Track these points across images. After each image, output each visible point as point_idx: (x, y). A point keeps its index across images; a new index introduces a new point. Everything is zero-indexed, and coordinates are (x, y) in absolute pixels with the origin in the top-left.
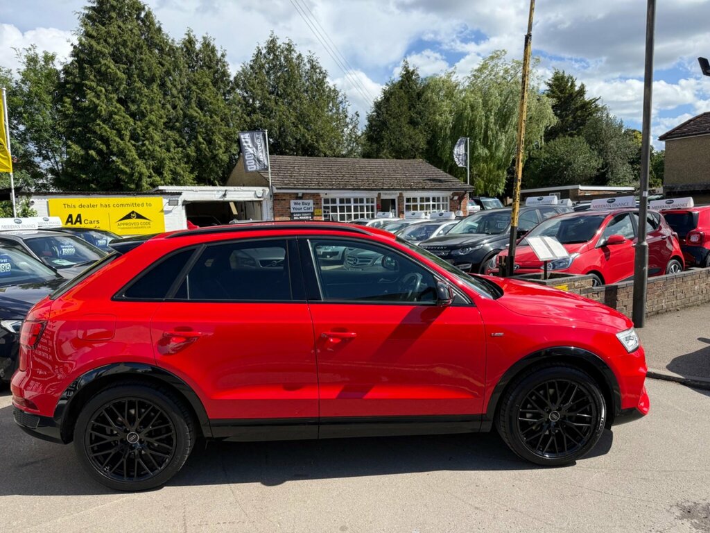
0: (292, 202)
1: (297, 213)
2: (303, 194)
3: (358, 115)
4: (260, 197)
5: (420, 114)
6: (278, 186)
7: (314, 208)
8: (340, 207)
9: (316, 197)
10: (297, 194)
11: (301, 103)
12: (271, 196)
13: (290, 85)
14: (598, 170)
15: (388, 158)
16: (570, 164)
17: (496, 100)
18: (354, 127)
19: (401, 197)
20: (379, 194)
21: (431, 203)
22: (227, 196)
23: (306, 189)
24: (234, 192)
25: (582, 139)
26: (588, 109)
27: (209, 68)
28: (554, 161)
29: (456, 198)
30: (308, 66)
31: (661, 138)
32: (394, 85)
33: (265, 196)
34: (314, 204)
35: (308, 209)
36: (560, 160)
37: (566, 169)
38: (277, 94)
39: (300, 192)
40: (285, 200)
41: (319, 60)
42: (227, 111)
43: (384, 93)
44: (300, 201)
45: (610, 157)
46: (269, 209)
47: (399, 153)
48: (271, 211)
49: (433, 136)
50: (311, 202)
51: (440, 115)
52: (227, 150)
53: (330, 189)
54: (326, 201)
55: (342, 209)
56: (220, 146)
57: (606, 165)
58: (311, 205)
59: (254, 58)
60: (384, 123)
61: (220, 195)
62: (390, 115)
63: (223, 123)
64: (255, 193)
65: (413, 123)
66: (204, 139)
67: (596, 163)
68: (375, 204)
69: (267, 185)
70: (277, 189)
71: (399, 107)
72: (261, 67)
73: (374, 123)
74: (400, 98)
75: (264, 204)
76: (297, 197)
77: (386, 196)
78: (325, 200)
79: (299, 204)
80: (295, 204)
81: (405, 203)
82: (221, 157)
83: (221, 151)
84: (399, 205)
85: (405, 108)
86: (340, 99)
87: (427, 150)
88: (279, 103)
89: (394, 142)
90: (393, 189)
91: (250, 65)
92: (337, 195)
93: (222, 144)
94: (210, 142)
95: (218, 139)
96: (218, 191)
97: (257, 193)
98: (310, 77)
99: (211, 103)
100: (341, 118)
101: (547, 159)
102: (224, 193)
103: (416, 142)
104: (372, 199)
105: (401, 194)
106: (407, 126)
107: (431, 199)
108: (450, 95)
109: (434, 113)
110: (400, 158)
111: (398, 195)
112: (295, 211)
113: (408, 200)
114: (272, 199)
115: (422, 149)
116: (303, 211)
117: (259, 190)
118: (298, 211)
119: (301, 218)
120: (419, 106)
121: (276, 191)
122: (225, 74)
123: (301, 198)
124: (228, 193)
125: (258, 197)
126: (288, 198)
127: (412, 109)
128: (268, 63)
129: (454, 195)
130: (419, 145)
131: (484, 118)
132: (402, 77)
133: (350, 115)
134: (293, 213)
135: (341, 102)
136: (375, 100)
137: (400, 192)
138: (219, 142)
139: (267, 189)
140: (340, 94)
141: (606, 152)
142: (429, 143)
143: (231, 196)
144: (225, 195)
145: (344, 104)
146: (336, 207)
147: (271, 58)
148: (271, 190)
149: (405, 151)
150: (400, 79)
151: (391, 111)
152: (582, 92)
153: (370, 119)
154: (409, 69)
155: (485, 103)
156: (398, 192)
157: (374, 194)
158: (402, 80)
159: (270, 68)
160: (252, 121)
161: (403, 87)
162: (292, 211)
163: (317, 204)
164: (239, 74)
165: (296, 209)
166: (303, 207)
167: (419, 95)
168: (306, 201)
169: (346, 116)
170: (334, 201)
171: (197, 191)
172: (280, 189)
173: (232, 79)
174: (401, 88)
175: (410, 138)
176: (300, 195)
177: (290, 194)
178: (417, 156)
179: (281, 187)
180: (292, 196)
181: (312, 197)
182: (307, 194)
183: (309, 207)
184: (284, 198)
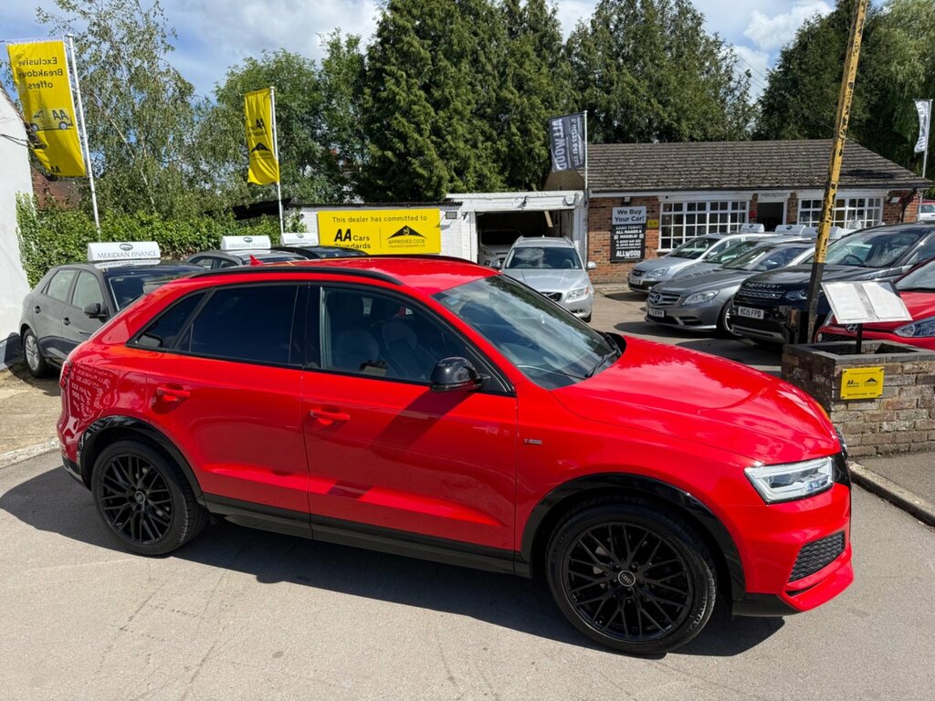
0: (615, 210)
1: (621, 225)
2: (632, 198)
3: (749, 75)
4: (571, 205)
7: (648, 218)
8: (687, 216)
9: (652, 204)
10: (623, 198)
12: (586, 203)
15: (795, 138)
18: (743, 94)
19: (793, 199)
20: (755, 196)
21: (847, 208)
22: (527, 204)
23: (639, 191)
24: (538, 199)
27: (536, 30)
29: (896, 200)
30: (676, 11)
32: (821, 21)
33: (577, 204)
34: (648, 212)
35: (638, 219)
38: (624, 56)
39: (627, 196)
40: (605, 207)
42: (550, 89)
43: (801, 36)
44: (627, 209)
46: (581, 220)
48: (585, 223)
49: (883, 98)
50: (644, 209)
53: (673, 190)
54: (668, 207)
55: (691, 219)
56: (537, 137)
58: (644, 214)
59: (598, 10)
61: (519, 204)
62: (806, 71)
64: (565, 199)
68: (747, 211)
69: (582, 188)
70: (593, 192)
73: (777, 84)
75: (576, 213)
76: (623, 203)
77: (766, 198)
78: (665, 205)
79: (626, 212)
80: (620, 212)
81: (800, 209)
82: (537, 151)
83: (538, 143)
84: (788, 211)
86: (723, 53)
87: (868, 121)
90: (778, 188)
91: (591, 22)
92: (685, 198)
93: (541, 134)
94: (525, 132)
95: (533, 128)
96: (517, 198)
97: (567, 200)
99: (531, 79)
100: (721, 82)
102: (523, 200)
104: (745, 203)
105: (793, 195)
107: (847, 202)
109: (888, 63)
110: (819, 138)
111: (789, 196)
112: (619, 223)
113: (806, 204)
114: (587, 206)
115: (860, 121)
116: (630, 222)
117: (570, 195)
118: (623, 223)
119: (626, 232)
121: (592, 196)
122: (555, 38)
123: (628, 204)
124: (529, 200)
125: (569, 205)
126: (610, 204)
129: (892, 195)
133: (735, 77)
134: (615, 226)
135: (725, 58)
136: (784, 50)
137: (792, 191)
138: (536, 132)
139: (581, 193)
140: (724, 46)
143: (535, 204)
144: (524, 203)
145: (729, 61)
146: (682, 216)
148: (587, 194)
151: (806, 64)
153: (773, 79)
156: (788, 192)
157: (747, 196)
158: (837, 13)
160: (584, 100)
161: (836, 25)
162: (614, 222)
163: (652, 212)
164: (574, 35)
165: (621, 220)
166: (629, 215)
168: (635, 208)
169: (730, 79)
170: (679, 207)
171: (490, 199)
172: (599, 192)
173: (564, 42)
176: (627, 200)
177: (613, 199)
179: (598, 189)
180: (617, 201)
181: (645, 203)
182: (638, 197)
183: (639, 216)
184: (604, 205)
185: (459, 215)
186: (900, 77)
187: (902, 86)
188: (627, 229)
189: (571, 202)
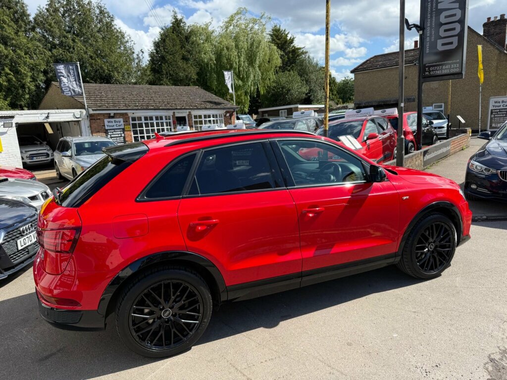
0: (106, 121)
1: (111, 129)
2: (115, 114)
3: (143, 52)
5: (189, 52)
6: (93, 108)
7: (124, 125)
8: (145, 123)
9: (125, 116)
10: (110, 114)
11: (97, 41)
12: (88, 116)
13: (85, 26)
14: (306, 94)
15: (167, 85)
16: (289, 90)
17: (245, 45)
18: (139, 62)
19: (190, 115)
20: (174, 113)
21: (212, 119)
23: (117, 110)
24: (56, 115)
25: (296, 73)
26: (296, 52)
27: (9, 8)
28: (279, 88)
29: (228, 115)
30: (98, 11)
31: (352, 72)
32: (167, 30)
33: (83, 117)
34: (124, 122)
35: (119, 126)
36: (283, 88)
37: (287, 93)
38: (74, 33)
39: (112, 113)
40: (100, 119)
41: (106, 7)
42: (30, 45)
43: (161, 36)
44: (113, 120)
45: (313, 85)
46: (87, 127)
47: (177, 81)
48: (89, 129)
49: (201, 69)
50: (121, 120)
51: (205, 54)
52: (34, 79)
53: (137, 110)
54: (134, 119)
55: (147, 125)
56: (27, 76)
57: (310, 90)
58: (122, 122)
59: (49, 3)
60: (163, 58)
61: (44, 117)
62: (167, 52)
63: (27, 56)
64: (74, 115)
65: (185, 59)
66: (10, 70)
67: (305, 89)
68: (171, 121)
69: (84, 108)
70: (93, 110)
71: (173, 46)
72: (56, 10)
73: (155, 58)
74: (173, 39)
75: (82, 123)
76: (109, 116)
77: (179, 114)
78: (132, 118)
79: (112, 122)
80: (109, 122)
81: (194, 120)
82: (29, 84)
83: (29, 79)
84: (189, 121)
85: (178, 47)
86: (126, 39)
87: (197, 79)
88: (76, 40)
89: (171, 72)
90: (184, 109)
91: (46, 9)
92: (142, 114)
93: (30, 74)
94: (17, 72)
95: (24, 69)
96: (41, 114)
97: (76, 115)
98: (101, 21)
99: (13, 39)
100: (128, 54)
101: (275, 87)
102: (46, 115)
103: (189, 73)
104: (169, 117)
105: (190, 112)
106: (181, 61)
107: (211, 116)
108: (208, 39)
109: (199, 53)
110: (178, 85)
111: (188, 113)
112: (109, 128)
113: (196, 117)
114: (89, 118)
115: (194, 79)
116: (115, 127)
117: (77, 112)
118: (111, 128)
119: (114, 133)
120: (188, 47)
121: (91, 112)
122: (24, 14)
123: (113, 117)
124: (50, 115)
125: (77, 118)
126: (103, 117)
127: (183, 48)
128: (63, 7)
129: (227, 112)
130: (191, 76)
131: (237, 57)
132: (173, 23)
133: (136, 52)
134: (107, 130)
135: (127, 42)
136: (154, 41)
137: (190, 111)
138: (25, 72)
139: (84, 111)
140: (126, 36)
141: (310, 82)
142: (198, 74)
143: (54, 117)
144: (47, 117)
145: (130, 43)
146: (142, 123)
147: (65, 3)
148: (87, 112)
149: (181, 80)
150: (171, 25)
151: (166, 49)
152: (292, 41)
153: (152, 55)
154: (178, 18)
155: (237, 46)
156: (188, 111)
157: (170, 113)
158: (173, 26)
159: (65, 12)
160: (53, 55)
161: (175, 32)
162: (107, 128)
163: (126, 121)
164: (37, 15)
165: (110, 126)
166: (115, 124)
167: (187, 38)
168: (117, 120)
169: (133, 53)
170: (140, 119)
172: (96, 110)
173: (31, 18)
174: (173, 33)
175: (184, 71)
176: (112, 115)
177: (104, 115)
178: (191, 84)
179: (96, 108)
180: (106, 115)
181: (121, 116)
182: (117, 113)
183: (120, 124)
184: (99, 118)
185: (14, 125)
186: (206, 60)
187: (207, 64)
188: (115, 132)
189: (79, 116)
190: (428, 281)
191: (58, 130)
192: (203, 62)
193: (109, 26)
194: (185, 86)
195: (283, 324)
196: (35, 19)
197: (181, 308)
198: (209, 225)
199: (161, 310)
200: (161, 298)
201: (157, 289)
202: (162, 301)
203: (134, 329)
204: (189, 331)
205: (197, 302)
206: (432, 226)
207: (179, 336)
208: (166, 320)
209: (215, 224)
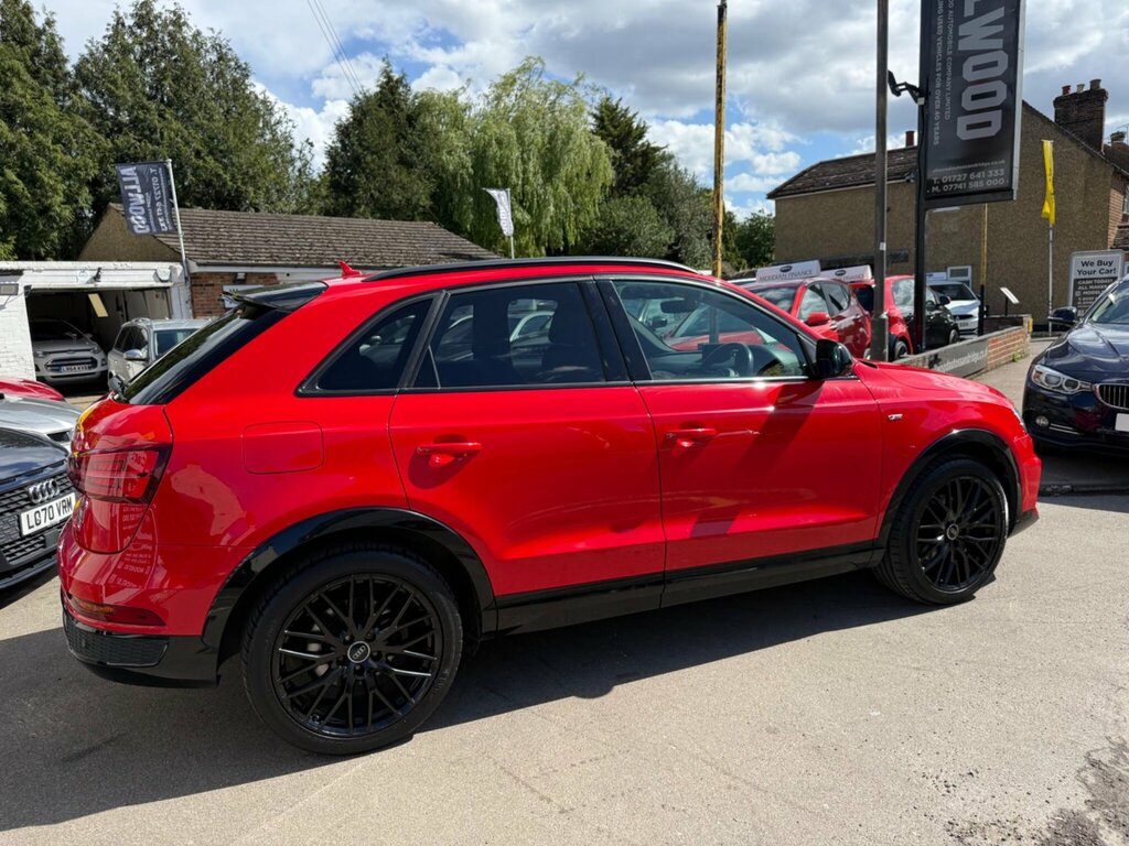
2: (246, 274)
3: (311, 144)
4: (166, 281)
5: (415, 150)
6: (199, 261)
9: (269, 281)
10: (236, 274)
11: (211, 119)
12: (186, 278)
13: (187, 85)
14: (670, 247)
15: (368, 218)
16: (633, 237)
17: (537, 137)
18: (305, 165)
22: (102, 279)
23: (253, 265)
24: (116, 273)
25: (647, 200)
26: (649, 156)
27: (23, 44)
28: (611, 233)
30: (213, 57)
31: (770, 196)
32: (368, 99)
33: (175, 279)
36: (619, 232)
37: (629, 243)
38: (162, 101)
39: (241, 271)
40: (212, 285)
41: (231, 45)
42: (64, 125)
43: (354, 112)
44: (242, 287)
45: (684, 227)
46: (183, 303)
47: (386, 211)
48: (189, 305)
49: (439, 187)
51: (449, 153)
52: (70, 199)
53: (296, 266)
56: (55, 191)
57: (679, 239)
59: (111, 32)
60: (356, 161)
61: (88, 278)
62: (367, 149)
63: (59, 147)
64: (156, 274)
65: (404, 162)
66: (19, 176)
67: (667, 236)
69: (179, 260)
70: (199, 265)
71: (380, 134)
72: (126, 50)
73: (338, 159)
74: (381, 120)
75: (174, 294)
76: (235, 280)
82: (58, 209)
83: (59, 199)
85: (389, 138)
86: (277, 117)
87: (431, 208)
88: (167, 116)
89: (377, 194)
91: (103, 46)
92: (308, 276)
93: (61, 187)
94: (32, 181)
95: (47, 176)
96: (84, 270)
97: (159, 274)
98: (221, 75)
99: (29, 109)
100: (282, 147)
101: (601, 230)
102: (95, 273)
103: (413, 195)
106: (396, 167)
108: (457, 122)
109: (438, 150)
110: (389, 219)
112: (231, 305)
114: (188, 282)
115: (424, 207)
117: (163, 268)
120: (414, 138)
121: (195, 269)
122: (56, 58)
123: (242, 282)
124: (103, 273)
125: (162, 281)
126: (219, 282)
127: (402, 141)
128: (141, 44)
130: (419, 200)
131: (520, 162)
132: (381, 86)
133: (298, 146)
135: (279, 122)
136: (338, 123)
138: (52, 182)
139: (179, 267)
140: (276, 109)
141: (678, 221)
142: (433, 196)
143: (111, 279)
144: (97, 278)
145: (285, 125)
147: (144, 35)
148: (187, 268)
149: (396, 209)
150: (378, 89)
151: (366, 141)
152: (641, 132)
153: (332, 153)
154: (392, 74)
155: (520, 138)
158: (381, 92)
159: (146, 53)
160: (117, 148)
161: (383, 105)
162: (227, 305)
164: (84, 60)
167: (411, 120)
168: (252, 287)
169: (292, 146)
171: (39, 271)
172: (205, 265)
173: (69, 67)
174: (380, 106)
175: (403, 188)
176: (241, 276)
177: (222, 275)
178: (417, 218)
179: (205, 261)
180: (227, 278)
181: (261, 281)
182: (252, 273)
184: (211, 282)
185: (21, 290)
186: (451, 168)
187: (454, 176)
189: (166, 278)
190: (946, 610)
191: (119, 308)
192: (444, 170)
193: (238, 85)
194: (404, 220)
195: (620, 690)
196: (78, 68)
197: (392, 641)
198: (458, 454)
199: (347, 643)
200: (347, 615)
201: (339, 597)
202: (349, 621)
203: (284, 684)
204: (408, 696)
205: (430, 628)
206: (954, 485)
207: (385, 707)
208: (358, 668)
209: (473, 452)
